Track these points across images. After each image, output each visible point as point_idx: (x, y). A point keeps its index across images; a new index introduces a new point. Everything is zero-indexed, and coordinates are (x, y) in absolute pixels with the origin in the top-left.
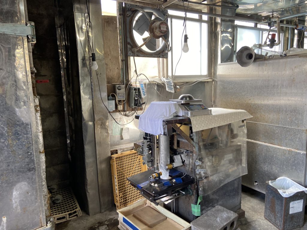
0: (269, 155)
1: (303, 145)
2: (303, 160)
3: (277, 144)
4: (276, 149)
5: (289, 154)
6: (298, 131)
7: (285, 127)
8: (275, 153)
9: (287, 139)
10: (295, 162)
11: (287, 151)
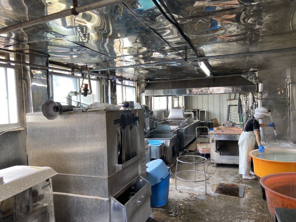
0: (80, 206)
1: (106, 193)
2: (107, 206)
3: (86, 194)
4: (85, 200)
5: (95, 203)
6: (101, 179)
7: (91, 177)
8: (85, 203)
9: (93, 188)
10: (101, 209)
11: (94, 200)
